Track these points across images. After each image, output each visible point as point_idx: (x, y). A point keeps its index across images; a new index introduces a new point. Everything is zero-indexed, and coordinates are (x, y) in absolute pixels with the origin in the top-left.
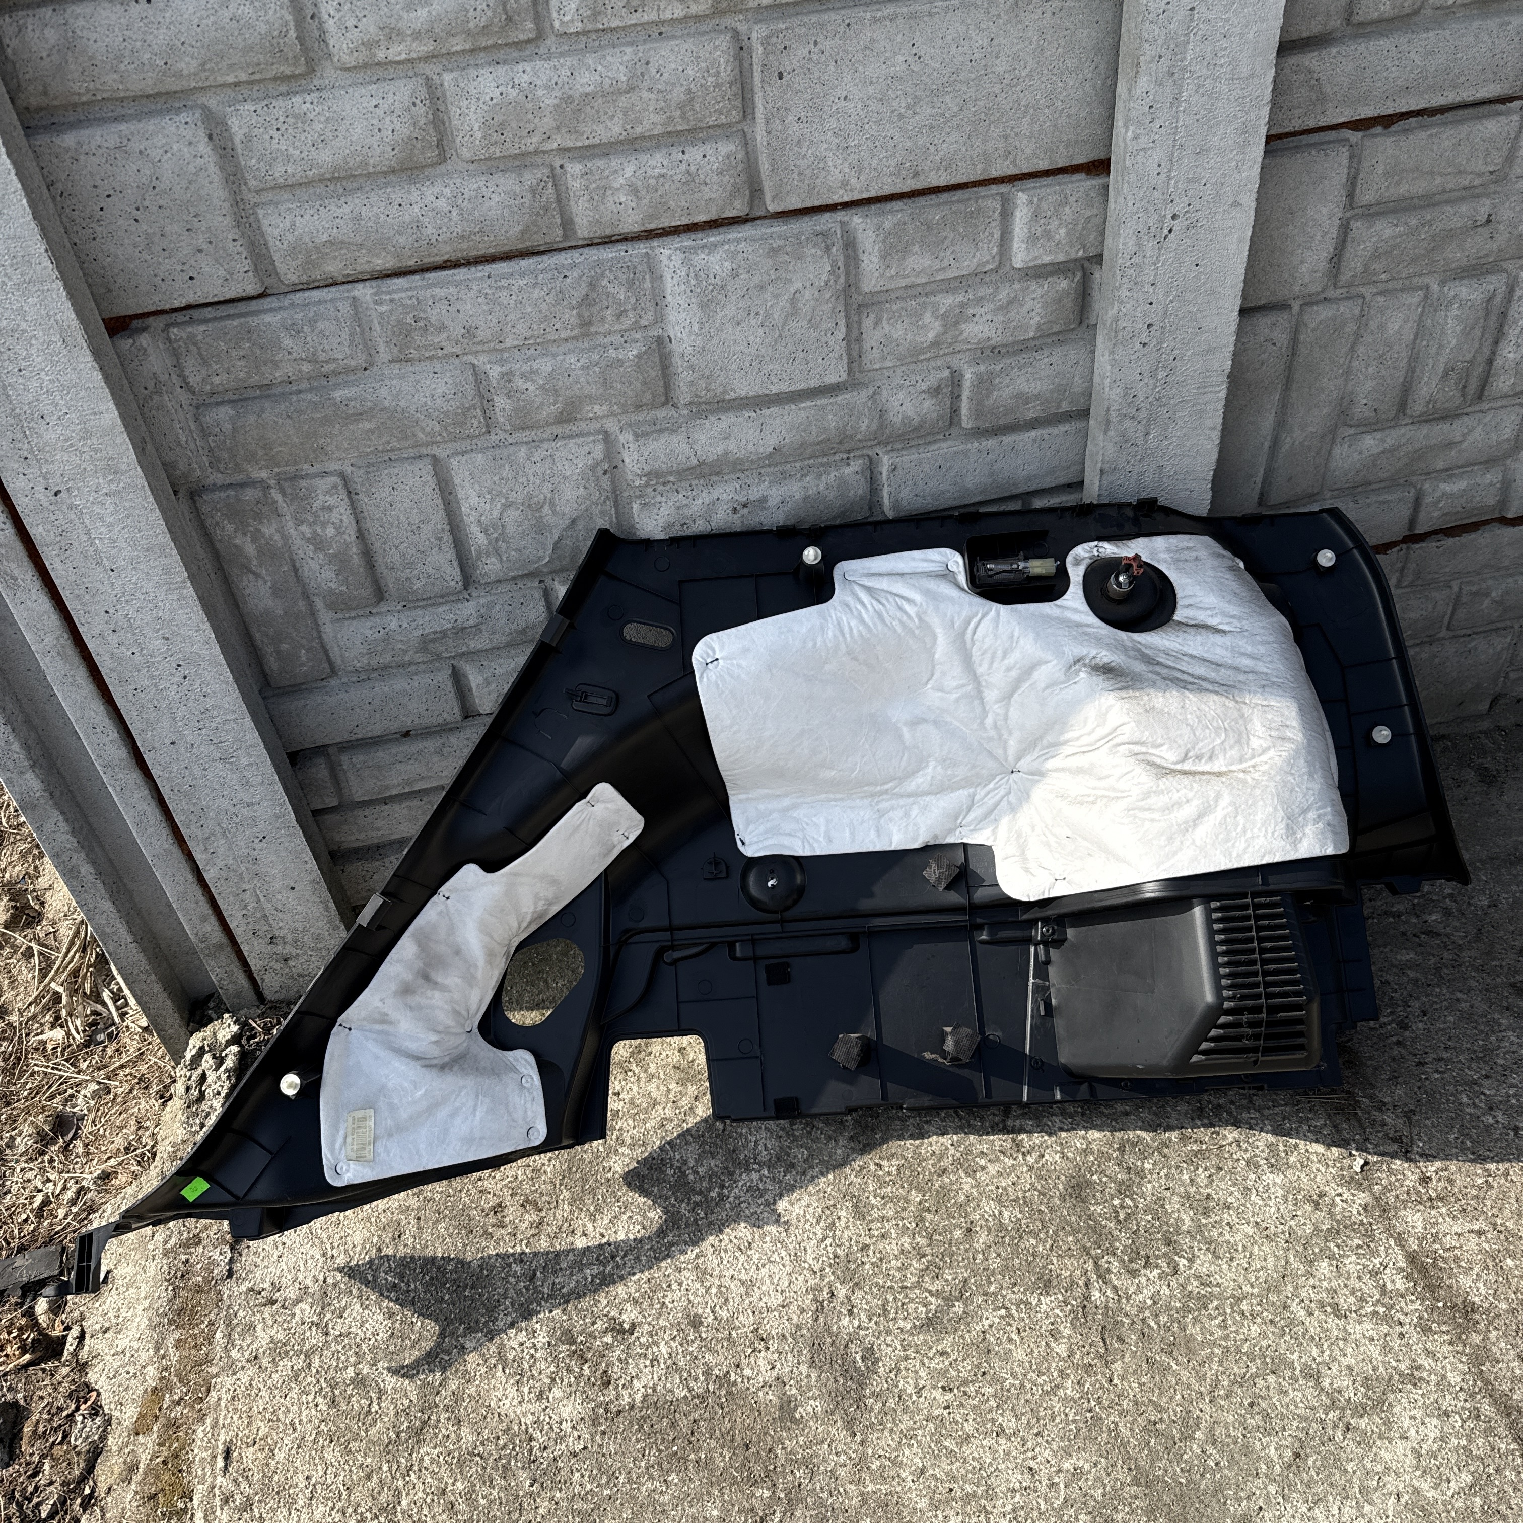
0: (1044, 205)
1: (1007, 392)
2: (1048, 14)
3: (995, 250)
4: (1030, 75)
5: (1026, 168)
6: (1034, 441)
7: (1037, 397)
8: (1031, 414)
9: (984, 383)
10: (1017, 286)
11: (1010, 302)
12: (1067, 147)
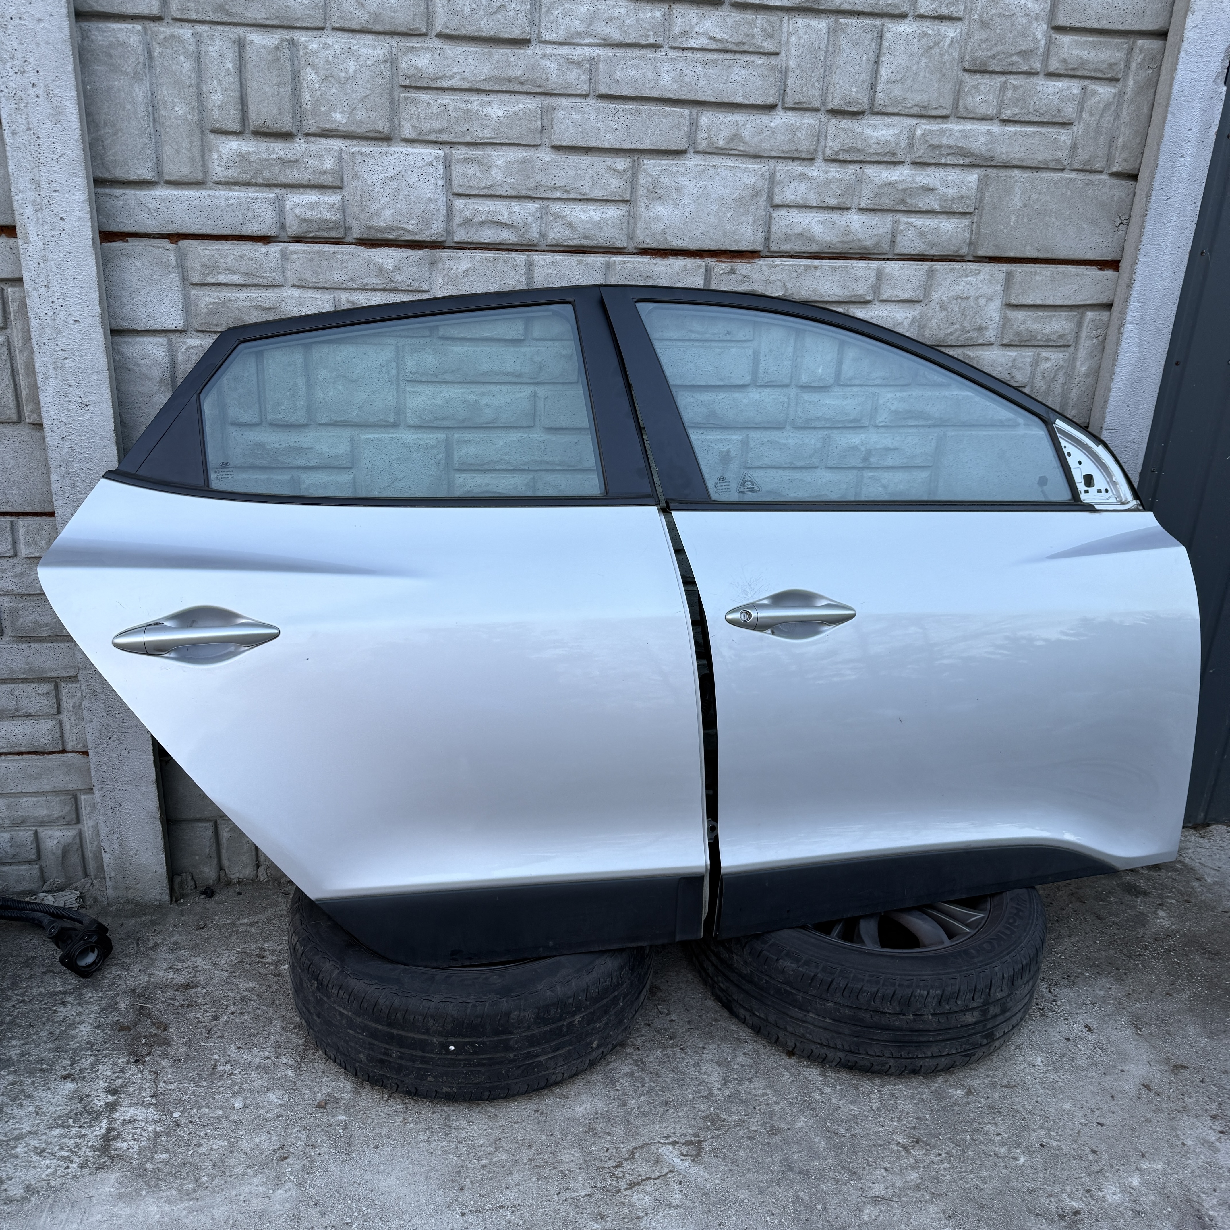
0: (31, 528)
1: (28, 619)
2: (17, 443)
3: (10, 547)
4: (13, 468)
5: (19, 510)
6: (50, 648)
7: (47, 625)
8: (45, 634)
9: (14, 612)
10: (25, 566)
11: (22, 574)
12: (40, 502)
